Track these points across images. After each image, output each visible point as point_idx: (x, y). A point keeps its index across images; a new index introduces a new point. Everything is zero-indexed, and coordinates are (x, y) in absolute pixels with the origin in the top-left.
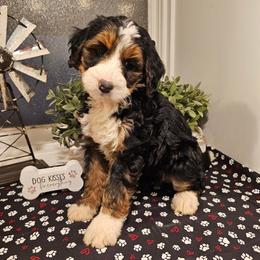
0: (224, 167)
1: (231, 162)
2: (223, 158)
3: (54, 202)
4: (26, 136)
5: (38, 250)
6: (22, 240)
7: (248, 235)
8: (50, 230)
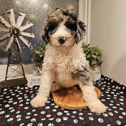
0: (109, 84)
1: (112, 81)
2: (108, 80)
3: (31, 92)
4: (22, 66)
5: (22, 105)
6: (16, 103)
7: (113, 107)
8: (27, 100)
